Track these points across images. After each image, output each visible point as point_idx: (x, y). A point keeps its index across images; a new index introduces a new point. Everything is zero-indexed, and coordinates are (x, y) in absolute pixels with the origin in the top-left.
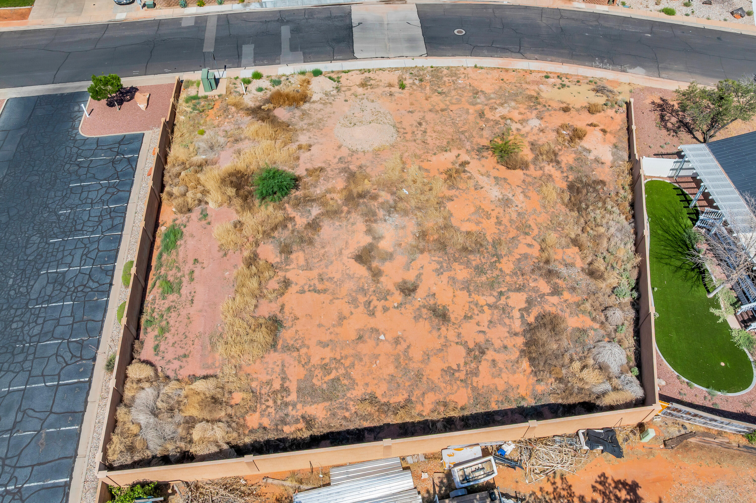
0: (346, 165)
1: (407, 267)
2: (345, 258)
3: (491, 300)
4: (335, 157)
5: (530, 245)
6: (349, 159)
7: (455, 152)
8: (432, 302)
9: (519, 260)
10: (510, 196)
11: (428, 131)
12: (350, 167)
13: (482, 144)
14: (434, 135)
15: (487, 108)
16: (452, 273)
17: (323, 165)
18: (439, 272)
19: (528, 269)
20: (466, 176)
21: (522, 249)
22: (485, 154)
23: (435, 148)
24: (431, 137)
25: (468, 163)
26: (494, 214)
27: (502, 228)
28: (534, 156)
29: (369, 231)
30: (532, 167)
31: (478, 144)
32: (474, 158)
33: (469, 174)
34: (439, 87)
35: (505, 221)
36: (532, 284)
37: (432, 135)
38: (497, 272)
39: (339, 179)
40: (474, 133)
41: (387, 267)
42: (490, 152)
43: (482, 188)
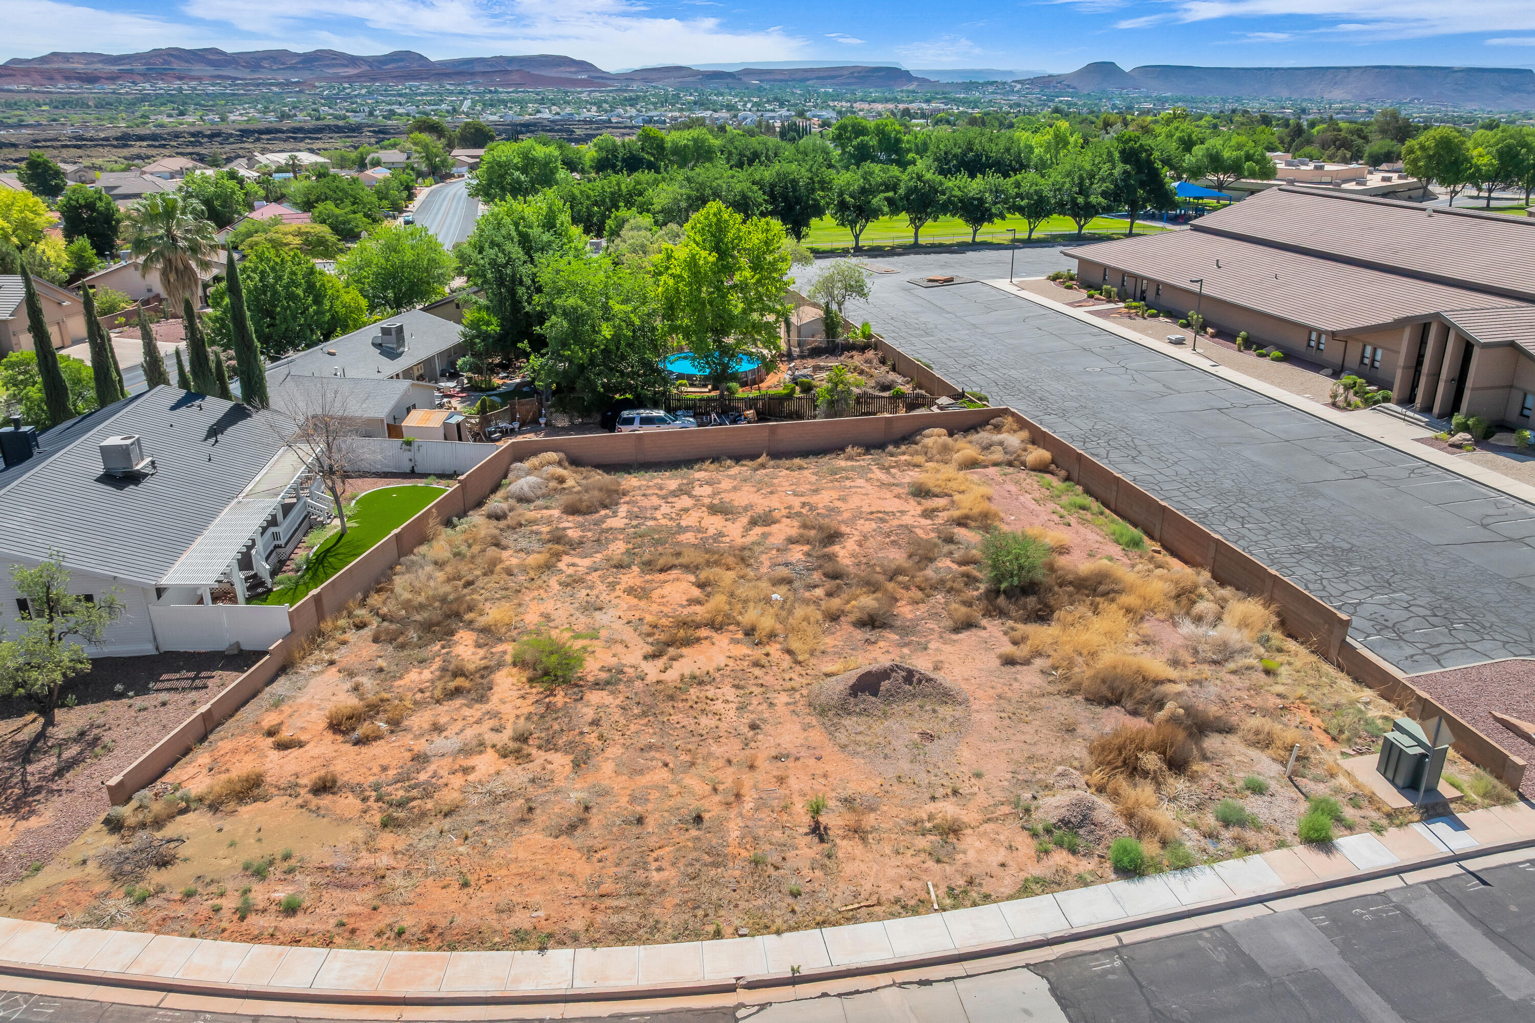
0: (907, 640)
1: (765, 536)
2: (855, 532)
3: (650, 523)
4: (937, 650)
5: (573, 565)
6: (906, 651)
7: (672, 676)
8: (730, 516)
9: (596, 552)
10: (578, 614)
11: (732, 713)
12: (897, 637)
13: (604, 693)
14: (719, 706)
15: (560, 782)
16: (700, 536)
17: (955, 637)
18: (721, 534)
19: (589, 545)
20: (656, 637)
21: (587, 562)
22: (604, 676)
23: (718, 680)
24: (727, 702)
25: (645, 658)
26: (618, 593)
27: (611, 579)
28: (492, 676)
29: (831, 557)
30: (509, 658)
31: (612, 693)
32: (631, 667)
33: (650, 640)
34: (698, 839)
35: (601, 587)
36: (589, 534)
37: (724, 705)
38: (633, 541)
39: (910, 616)
40: (617, 715)
41: (794, 532)
42: (590, 678)
43: (628, 623)
